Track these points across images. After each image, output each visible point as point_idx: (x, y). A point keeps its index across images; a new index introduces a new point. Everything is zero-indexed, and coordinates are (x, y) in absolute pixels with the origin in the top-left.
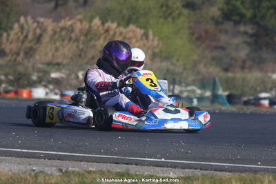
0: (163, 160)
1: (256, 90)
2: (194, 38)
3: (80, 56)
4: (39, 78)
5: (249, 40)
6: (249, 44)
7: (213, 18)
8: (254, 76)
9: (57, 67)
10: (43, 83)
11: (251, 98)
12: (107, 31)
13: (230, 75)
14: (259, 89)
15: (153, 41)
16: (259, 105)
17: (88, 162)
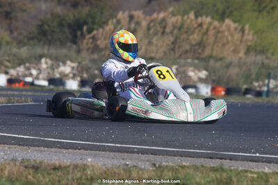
0: (258, 155)
3: (173, 50)
12: (201, 25)
15: (249, 35)
17: (182, 156)
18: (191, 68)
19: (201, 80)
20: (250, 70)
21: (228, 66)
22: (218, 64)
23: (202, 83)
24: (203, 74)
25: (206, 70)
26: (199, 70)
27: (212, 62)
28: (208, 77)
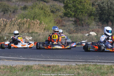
1: (80, 40)
2: (56, 23)
4: (7, 38)
5: (73, 23)
6: (73, 24)
7: (60, 16)
8: (79, 35)
9: (12, 34)
10: (9, 40)
11: (79, 43)
13: (71, 35)
14: (81, 39)
15: (44, 25)
16: (82, 45)
18: (27, 36)
19: (30, 40)
20: (46, 36)
21: (39, 35)
22: (36, 35)
23: (30, 41)
24: (31, 38)
25: (32, 37)
26: (29, 37)
27: (33, 34)
28: (32, 39)
